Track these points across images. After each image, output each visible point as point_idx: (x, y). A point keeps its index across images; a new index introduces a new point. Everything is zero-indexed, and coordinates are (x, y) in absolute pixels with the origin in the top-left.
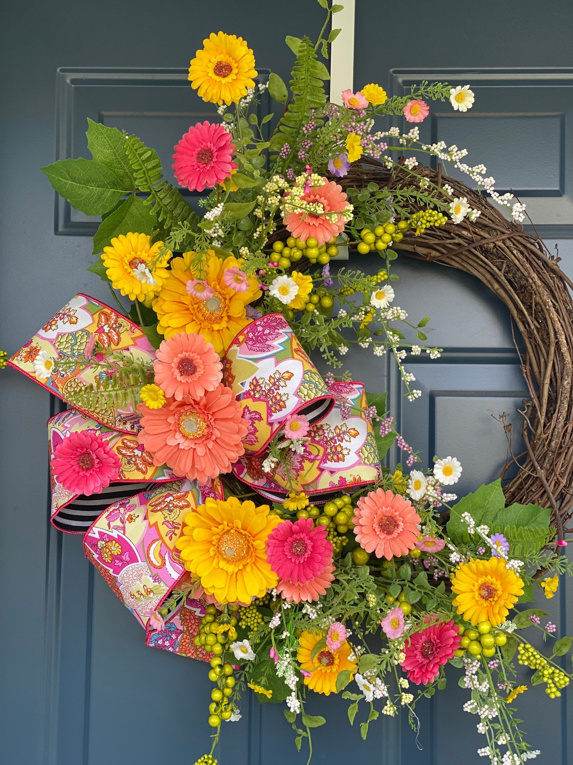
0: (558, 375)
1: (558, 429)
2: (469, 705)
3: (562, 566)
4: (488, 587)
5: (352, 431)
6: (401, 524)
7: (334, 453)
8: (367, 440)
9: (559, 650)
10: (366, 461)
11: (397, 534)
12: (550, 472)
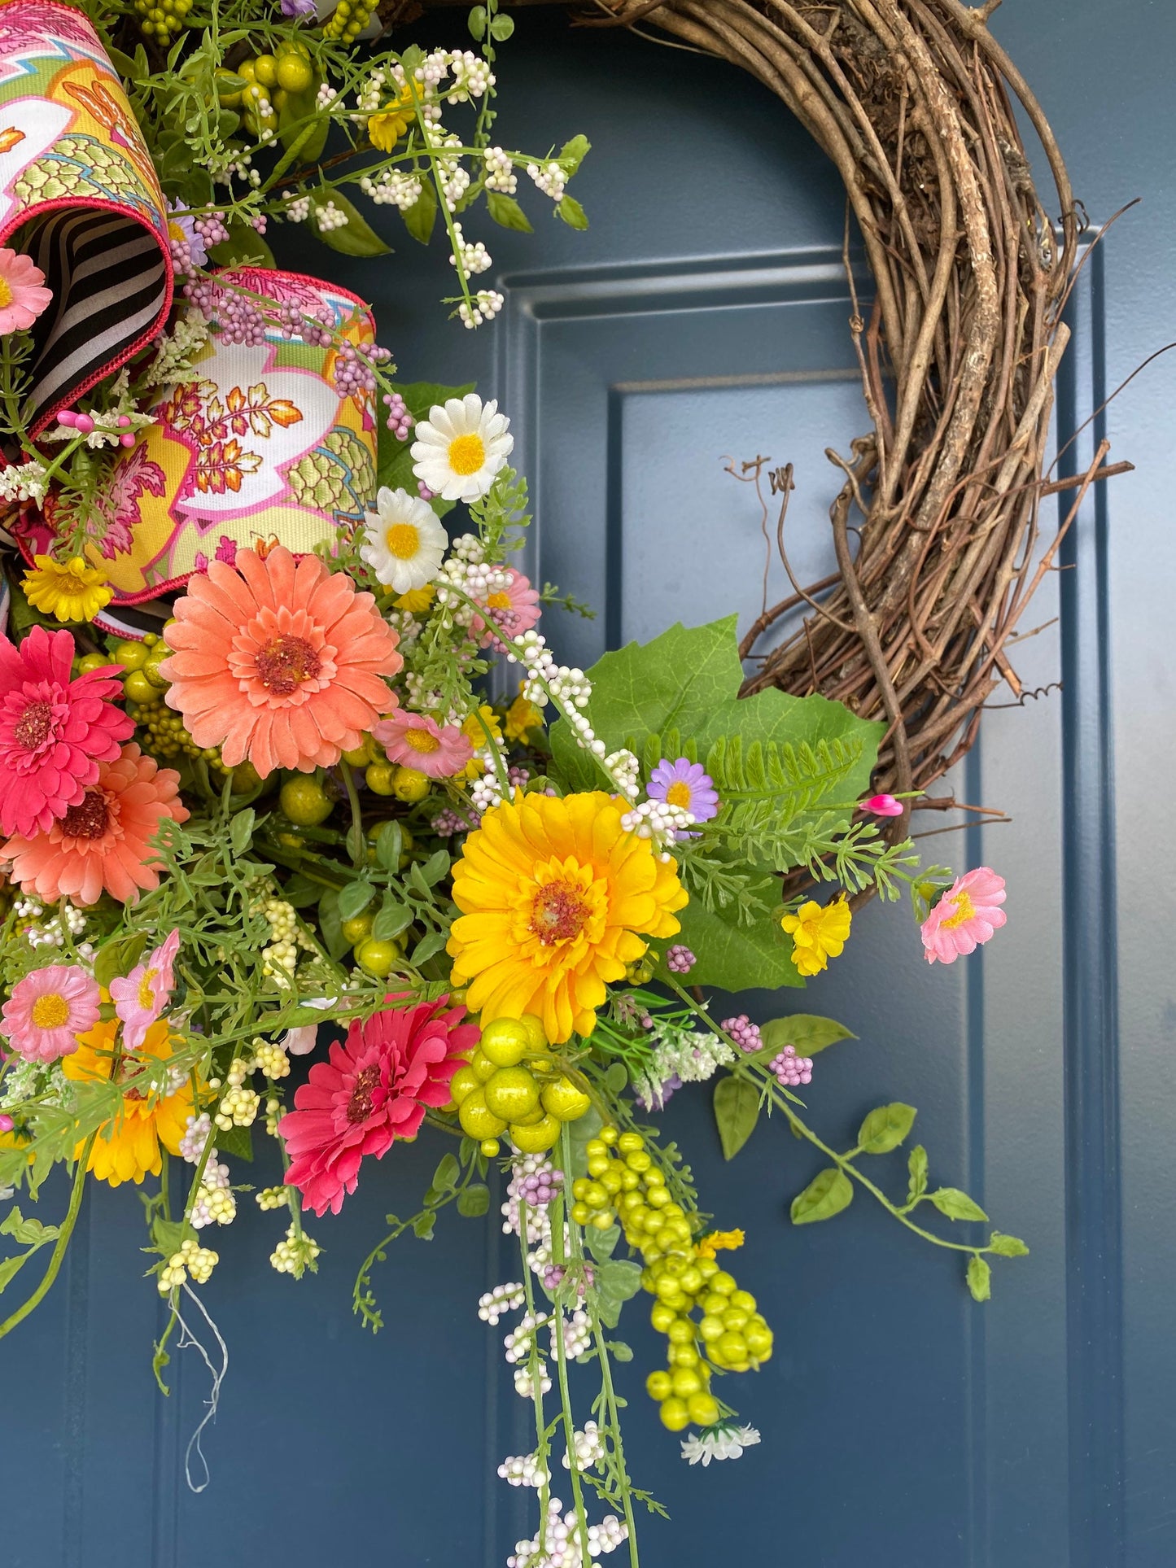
0: (956, 342)
1: (936, 494)
2: (497, 1301)
3: (859, 864)
4: (562, 899)
5: (281, 408)
6: (329, 667)
7: (214, 466)
8: (325, 439)
9: (876, 1137)
10: (308, 498)
11: (307, 697)
12: (897, 620)
